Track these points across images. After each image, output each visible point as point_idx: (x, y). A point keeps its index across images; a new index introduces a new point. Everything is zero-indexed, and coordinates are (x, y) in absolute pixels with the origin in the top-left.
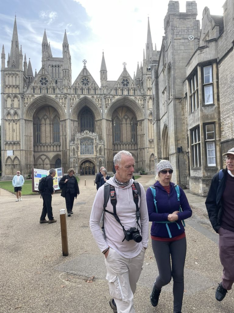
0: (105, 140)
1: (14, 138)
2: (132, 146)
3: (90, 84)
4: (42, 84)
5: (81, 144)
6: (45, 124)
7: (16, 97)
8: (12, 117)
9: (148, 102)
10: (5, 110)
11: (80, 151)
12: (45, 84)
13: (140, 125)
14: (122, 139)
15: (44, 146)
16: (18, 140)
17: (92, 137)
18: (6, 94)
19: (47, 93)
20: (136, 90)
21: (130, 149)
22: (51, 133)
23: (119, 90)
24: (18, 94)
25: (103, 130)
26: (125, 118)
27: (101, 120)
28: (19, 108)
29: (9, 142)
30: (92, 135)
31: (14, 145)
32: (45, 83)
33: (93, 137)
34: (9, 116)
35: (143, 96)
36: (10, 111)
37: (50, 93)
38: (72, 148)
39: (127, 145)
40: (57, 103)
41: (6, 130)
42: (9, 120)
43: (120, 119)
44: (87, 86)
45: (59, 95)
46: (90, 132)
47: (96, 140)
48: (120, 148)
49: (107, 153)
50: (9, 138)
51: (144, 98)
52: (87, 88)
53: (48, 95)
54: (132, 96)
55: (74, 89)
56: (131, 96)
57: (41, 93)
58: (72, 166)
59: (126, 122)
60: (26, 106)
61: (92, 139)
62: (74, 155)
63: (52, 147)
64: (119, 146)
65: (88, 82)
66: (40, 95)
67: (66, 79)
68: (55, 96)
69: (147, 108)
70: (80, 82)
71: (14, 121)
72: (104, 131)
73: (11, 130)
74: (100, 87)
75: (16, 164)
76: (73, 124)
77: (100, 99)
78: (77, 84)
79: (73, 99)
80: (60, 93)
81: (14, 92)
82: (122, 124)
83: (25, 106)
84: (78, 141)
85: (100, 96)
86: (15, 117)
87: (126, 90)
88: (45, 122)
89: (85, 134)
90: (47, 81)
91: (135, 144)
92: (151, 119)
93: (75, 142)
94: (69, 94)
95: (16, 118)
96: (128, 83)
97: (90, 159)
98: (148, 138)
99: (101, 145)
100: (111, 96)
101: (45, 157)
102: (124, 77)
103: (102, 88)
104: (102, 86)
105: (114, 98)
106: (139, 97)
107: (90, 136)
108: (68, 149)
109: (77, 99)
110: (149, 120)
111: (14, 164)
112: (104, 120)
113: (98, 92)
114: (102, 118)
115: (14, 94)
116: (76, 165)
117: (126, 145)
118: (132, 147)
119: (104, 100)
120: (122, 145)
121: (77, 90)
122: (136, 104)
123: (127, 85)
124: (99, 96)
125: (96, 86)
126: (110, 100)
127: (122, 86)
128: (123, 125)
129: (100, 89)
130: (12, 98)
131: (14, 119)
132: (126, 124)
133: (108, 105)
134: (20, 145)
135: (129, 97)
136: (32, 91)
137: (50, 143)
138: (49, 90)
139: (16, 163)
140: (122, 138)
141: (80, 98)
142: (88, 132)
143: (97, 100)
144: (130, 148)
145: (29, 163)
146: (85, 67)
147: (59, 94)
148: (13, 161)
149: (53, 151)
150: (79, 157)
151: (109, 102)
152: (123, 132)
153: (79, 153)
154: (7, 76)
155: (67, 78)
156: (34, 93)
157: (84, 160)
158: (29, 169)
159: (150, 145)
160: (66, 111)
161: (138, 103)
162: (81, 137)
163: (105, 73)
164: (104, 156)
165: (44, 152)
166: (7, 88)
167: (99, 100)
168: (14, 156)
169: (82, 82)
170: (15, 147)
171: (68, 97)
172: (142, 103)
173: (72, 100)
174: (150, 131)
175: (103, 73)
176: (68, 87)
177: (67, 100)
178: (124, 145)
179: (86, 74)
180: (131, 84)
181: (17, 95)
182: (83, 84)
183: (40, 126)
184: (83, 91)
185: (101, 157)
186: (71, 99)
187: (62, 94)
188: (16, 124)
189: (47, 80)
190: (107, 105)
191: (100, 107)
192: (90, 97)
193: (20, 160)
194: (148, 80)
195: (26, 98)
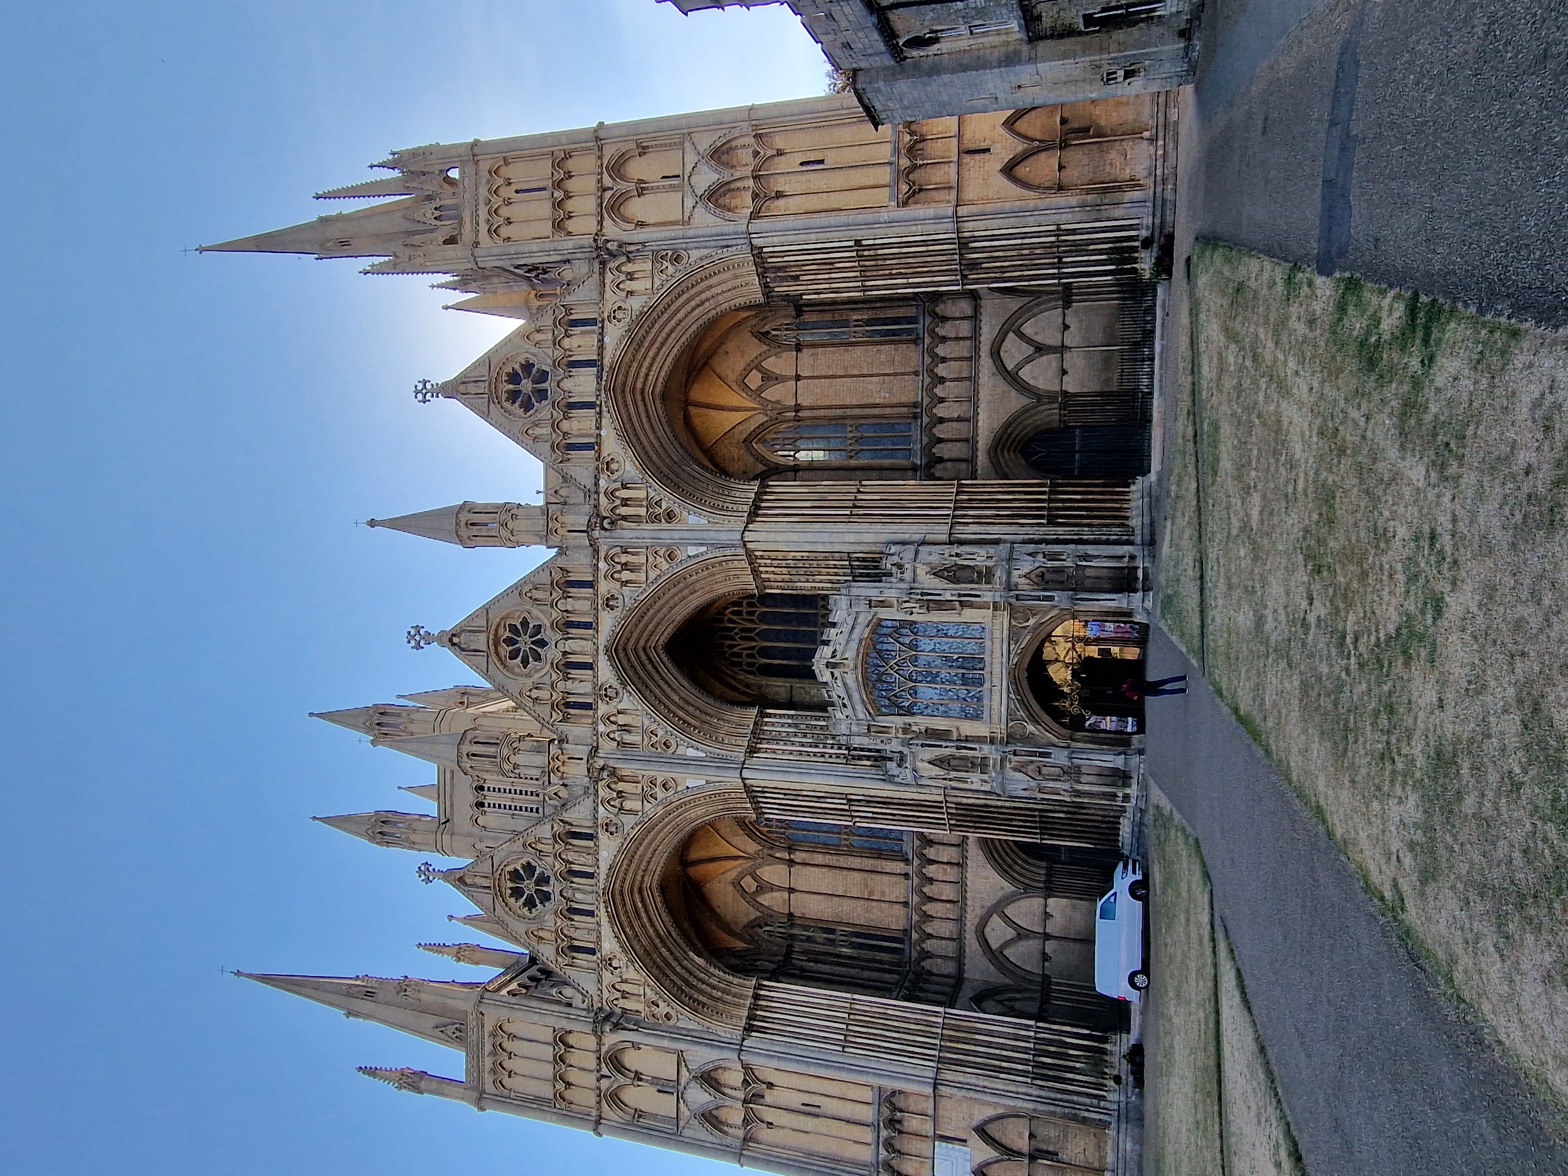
0: (883, 538)
1: (857, 1117)
2: (944, 339)
3: (535, 612)
4: (546, 897)
5: (909, 712)
6: (791, 890)
7: (615, 1061)
8: (728, 1102)
9: (641, 224)
10: (687, 1132)
11: (957, 723)
12: (544, 880)
13: (796, 278)
14: (896, 410)
15: (927, 917)
16: (868, 1095)
17: (857, 631)
18: (599, 1109)
19: (591, 876)
20: (568, 310)
21: (966, 354)
22: (843, 861)
23: (565, 425)
24: (600, 1044)
25: (821, 548)
26: (760, 390)
27: (749, 554)
28: (680, 1055)
29: (883, 1153)
30: (846, 629)
31: (900, 1122)
32: (537, 883)
33: (863, 619)
34: (723, 1114)
35: (603, 263)
36: (694, 1107)
37: (590, 860)
38: (936, 771)
39: (941, 370)
40: (649, 827)
41: (810, 1154)
42: (746, 1121)
43: (763, 419)
44: (548, 634)
45: (601, 809)
46: (826, 643)
47: (882, 604)
48: (959, 419)
49: (979, 520)
50: (855, 1142)
51: (613, 255)
52: (559, 636)
53: (602, 877)
54: (601, 341)
55: (565, 720)
56: (601, 347)
57: (591, 914)
58: (1066, 786)
59: (785, 379)
60: (669, 1009)
61: (878, 625)
62: (982, 765)
63: (931, 871)
64: (941, 431)
65: (525, 623)
66: (604, 920)
67: (513, 759)
68: (603, 837)
69: (677, 231)
70: (528, 676)
71: (758, 1097)
72: (825, 537)
73: (809, 1123)
74: (554, 552)
75: (1032, 1136)
76: (777, 741)
77: (624, 559)
78: (535, 694)
79: (625, 728)
80: (589, 802)
81: (592, 1063)
82: (798, 408)
83: (668, 1017)
84: (884, 730)
85: (602, 554)
86: (731, 1082)
87: (567, 384)
88: (781, 889)
89: (837, 672)
90: (529, 868)
91: (934, 315)
92: (755, 196)
93: (888, 747)
94: (594, 750)
95: (734, 1077)
96: (528, 367)
97: (1022, 654)
98: (884, 216)
99: (922, 571)
100: (602, 483)
101: (996, 919)
102: (493, 397)
103: (555, 539)
104: (546, 537)
105: (614, 466)
106: (608, 294)
107: (854, 645)
108: (941, 798)
109: (621, 707)
110: (755, 215)
111: (1026, 1150)
112: (748, 536)
113: (580, 568)
114: (741, 551)
115: (599, 1064)
116: (1060, 757)
117: (942, 380)
118: (957, 339)
119: (626, 534)
120: (940, 411)
121: (572, 699)
122: (653, 308)
123: (543, 376)
124: (602, 565)
125: (545, 578)
126: (624, 487)
127: (544, 410)
128: (804, 401)
129: (562, 551)
130: (622, 1080)
131: (741, 1095)
132: (798, 378)
133: (658, 503)
134: (901, 1092)
135: (607, 362)
136: (582, 959)
137: (906, 875)
138: (575, 868)
139: (1021, 1135)
140: (887, 411)
141: (615, 684)
142: (827, 651)
143: (626, 575)
144: (963, 349)
145: (1025, 1051)
146: (446, 639)
147: (596, 810)
148: (1009, 1152)
149: (961, 865)
150: (1000, 730)
151: (642, 494)
152: (848, 401)
153: (969, 728)
154: (507, 1081)
155: (505, 752)
156: (592, 952)
157: (1021, 702)
158: (1067, 1057)
159: (942, 195)
160: (691, 782)
161: (644, 298)
162: (859, 707)
163: (476, 518)
164: (1003, 549)
165: (960, 920)
166: (568, 1094)
167: (625, 566)
168: (976, 1141)
169: (525, 663)
170: (913, 1123)
171: (612, 763)
172: (648, 266)
173: (628, 738)
174: (835, 201)
175: (475, 530)
176: (554, 750)
177: (627, 769)
178: (939, 391)
179: (483, 637)
180: (535, 350)
181: (604, 1049)
182: (537, 658)
183: (798, 922)
184: (573, 658)
185: (1009, 574)
186: (622, 744)
187: (591, 790)
188: (770, 1085)
189: (523, 867)
190: (658, 510)
191: (671, 556)
192: (608, 622)
193: (1001, 1111)
194: (505, 231)
195: (623, 1003)
